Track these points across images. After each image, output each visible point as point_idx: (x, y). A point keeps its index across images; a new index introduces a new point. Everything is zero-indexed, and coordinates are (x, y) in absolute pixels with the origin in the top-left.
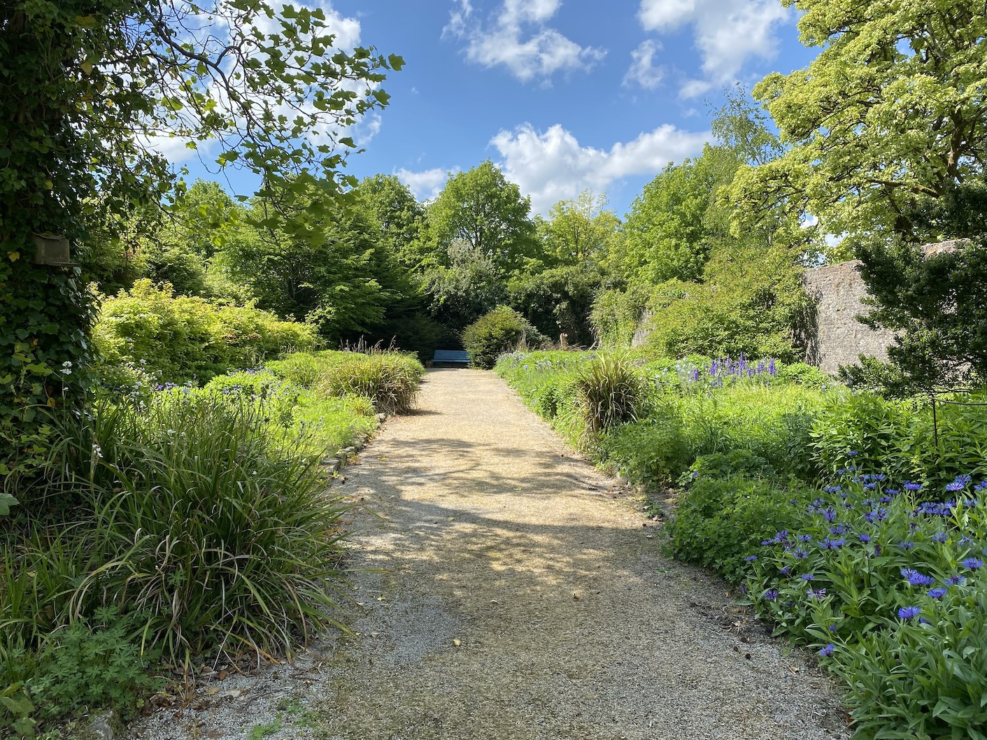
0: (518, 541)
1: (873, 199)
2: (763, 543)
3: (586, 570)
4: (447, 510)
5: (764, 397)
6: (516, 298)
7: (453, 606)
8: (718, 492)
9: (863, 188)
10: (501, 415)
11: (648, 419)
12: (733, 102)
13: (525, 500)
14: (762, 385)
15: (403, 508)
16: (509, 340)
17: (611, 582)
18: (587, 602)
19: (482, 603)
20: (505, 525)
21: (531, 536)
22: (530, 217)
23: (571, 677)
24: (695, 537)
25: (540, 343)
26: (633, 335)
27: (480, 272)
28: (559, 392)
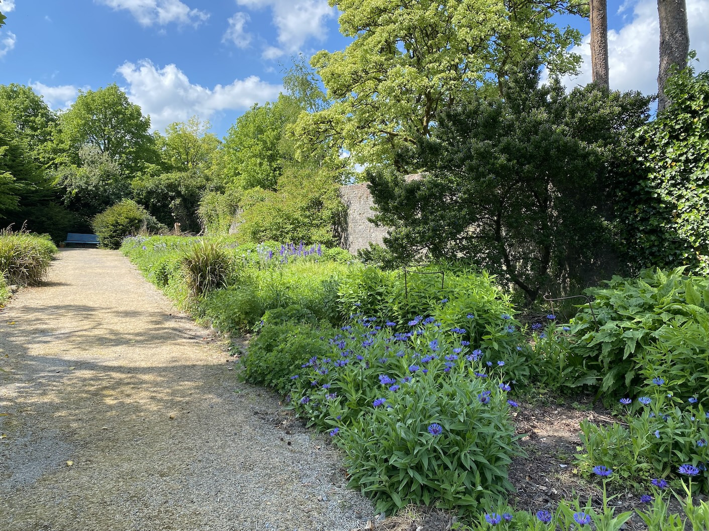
0: (129, 381)
1: (383, 143)
2: (302, 366)
3: (181, 397)
4: (69, 361)
5: (313, 270)
6: (139, 194)
7: (68, 436)
8: (276, 334)
9: (377, 135)
10: (123, 285)
11: (234, 286)
12: (297, 66)
13: (137, 350)
14: (313, 261)
15: (29, 362)
16: (132, 227)
17: (198, 404)
18: (179, 420)
19: (95, 429)
20: (119, 369)
21: (139, 376)
22: (150, 131)
23: (162, 476)
24: (260, 366)
25: (158, 229)
26: (230, 225)
27: (108, 172)
28: (170, 267)
